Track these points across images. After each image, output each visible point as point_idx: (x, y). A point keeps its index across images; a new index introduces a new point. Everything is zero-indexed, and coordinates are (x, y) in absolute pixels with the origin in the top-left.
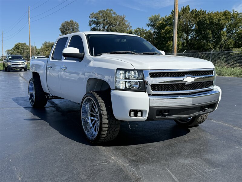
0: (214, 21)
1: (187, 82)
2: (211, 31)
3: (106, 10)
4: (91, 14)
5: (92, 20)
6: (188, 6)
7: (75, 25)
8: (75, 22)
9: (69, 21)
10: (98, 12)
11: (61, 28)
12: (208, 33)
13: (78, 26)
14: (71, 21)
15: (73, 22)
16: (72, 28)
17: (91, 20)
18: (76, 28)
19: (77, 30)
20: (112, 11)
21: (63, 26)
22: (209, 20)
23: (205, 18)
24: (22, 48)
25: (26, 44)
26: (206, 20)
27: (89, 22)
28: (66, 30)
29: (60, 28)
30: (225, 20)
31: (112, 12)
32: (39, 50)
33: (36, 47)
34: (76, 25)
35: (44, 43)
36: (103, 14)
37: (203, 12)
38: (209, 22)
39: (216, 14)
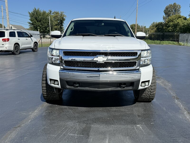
1: (98, 61)
8: (177, 4)
11: (165, 11)
13: (180, 8)
14: (174, 4)
15: (176, 4)
16: (174, 10)
18: (178, 10)
19: (179, 11)
21: (167, 9)
25: (138, 25)
28: (169, 11)
29: (164, 10)
32: (148, 29)
33: (145, 27)
34: (178, 7)
35: (152, 23)
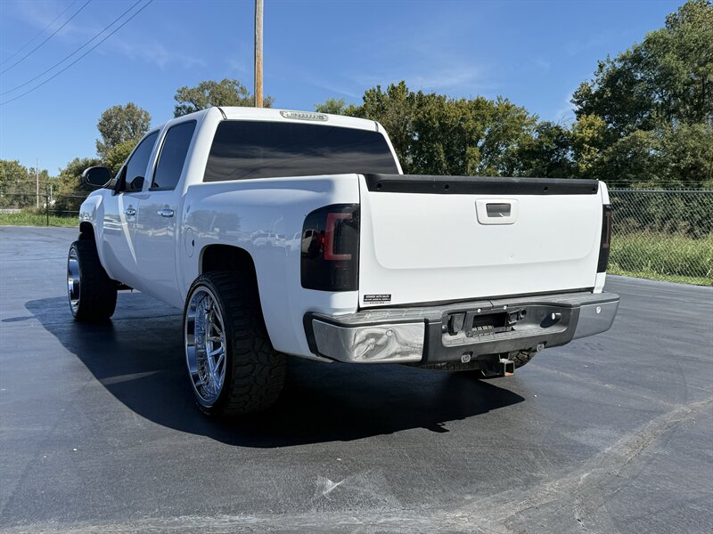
0: (449, 122)
2: (443, 144)
3: (219, 83)
4: (178, 91)
5: (184, 107)
6: (403, 83)
7: (139, 116)
8: (139, 109)
9: (124, 106)
10: (197, 86)
11: (100, 124)
12: (437, 151)
13: (147, 119)
14: (129, 107)
15: (134, 108)
16: (132, 125)
17: (180, 105)
18: (143, 126)
20: (238, 85)
21: (108, 118)
22: (439, 119)
23: (429, 114)
24: (8, 176)
25: (19, 164)
26: (431, 119)
27: (174, 110)
28: (115, 128)
29: (98, 123)
30: (476, 120)
31: (236, 87)
32: (56, 180)
33: (45, 172)
34: (143, 116)
35: (71, 162)
36: (212, 92)
37: (439, 98)
38: (437, 124)
39: (457, 105)
